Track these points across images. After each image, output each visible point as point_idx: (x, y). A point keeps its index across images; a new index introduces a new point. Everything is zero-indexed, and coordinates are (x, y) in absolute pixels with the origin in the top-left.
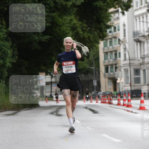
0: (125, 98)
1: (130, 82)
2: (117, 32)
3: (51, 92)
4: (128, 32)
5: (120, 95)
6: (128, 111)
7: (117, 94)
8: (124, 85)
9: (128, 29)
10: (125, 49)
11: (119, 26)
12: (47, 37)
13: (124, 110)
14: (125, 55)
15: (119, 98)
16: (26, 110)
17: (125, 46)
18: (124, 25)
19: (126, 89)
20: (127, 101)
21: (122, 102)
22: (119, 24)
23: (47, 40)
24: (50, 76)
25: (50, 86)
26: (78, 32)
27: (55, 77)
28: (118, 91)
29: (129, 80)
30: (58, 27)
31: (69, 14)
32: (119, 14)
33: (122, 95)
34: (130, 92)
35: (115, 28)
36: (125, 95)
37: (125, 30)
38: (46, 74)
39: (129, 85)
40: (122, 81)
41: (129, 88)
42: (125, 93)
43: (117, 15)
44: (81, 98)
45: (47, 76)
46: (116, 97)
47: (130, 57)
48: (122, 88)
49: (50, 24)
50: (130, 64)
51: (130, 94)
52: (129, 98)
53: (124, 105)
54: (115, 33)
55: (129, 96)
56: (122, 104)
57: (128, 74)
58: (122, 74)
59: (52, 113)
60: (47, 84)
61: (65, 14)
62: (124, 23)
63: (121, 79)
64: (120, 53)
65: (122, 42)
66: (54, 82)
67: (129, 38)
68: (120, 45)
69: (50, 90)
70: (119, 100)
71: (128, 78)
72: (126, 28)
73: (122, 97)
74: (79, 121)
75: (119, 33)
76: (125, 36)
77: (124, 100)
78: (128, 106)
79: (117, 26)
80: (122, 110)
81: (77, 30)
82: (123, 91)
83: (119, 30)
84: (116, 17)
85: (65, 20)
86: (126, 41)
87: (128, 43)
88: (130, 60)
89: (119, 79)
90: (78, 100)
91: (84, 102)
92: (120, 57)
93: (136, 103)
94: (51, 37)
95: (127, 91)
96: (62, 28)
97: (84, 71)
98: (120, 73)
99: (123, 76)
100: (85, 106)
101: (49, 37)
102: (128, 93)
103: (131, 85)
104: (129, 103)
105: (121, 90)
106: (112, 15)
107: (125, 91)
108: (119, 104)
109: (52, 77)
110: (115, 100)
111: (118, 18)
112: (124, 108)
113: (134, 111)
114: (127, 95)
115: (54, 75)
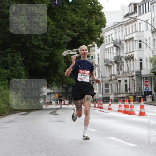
0: (99, 102)
1: (102, 92)
2: (94, 59)
3: (51, 99)
4: (101, 60)
5: (96, 101)
6: (101, 111)
7: (94, 100)
8: (98, 94)
9: (101, 58)
10: (99, 71)
11: (95, 56)
12: (48, 63)
13: (99, 110)
14: (99, 74)
15: (95, 102)
16: (35, 111)
17: (99, 69)
18: (98, 55)
19: (100, 97)
20: (100, 105)
21: (97, 105)
22: (95, 54)
23: (48, 65)
24: (50, 89)
25: (50, 95)
26: (68, 59)
27: (53, 89)
28: (94, 98)
29: (102, 91)
30: (56, 56)
31: (62, 48)
32: (95, 48)
33: (97, 101)
34: (102, 99)
35: (92, 57)
36: (99, 101)
37: (99, 58)
38: (48, 88)
39: (101, 94)
40: (97, 91)
41: (101, 96)
42: (99, 99)
43: (94, 48)
44: (70, 103)
45: (48, 89)
46: (93, 102)
47: (102, 76)
48: (97, 96)
49: (49, 55)
50: (102, 80)
51: (102, 100)
52: (102, 102)
53: (98, 107)
54: (92, 60)
55: (101, 101)
56: (97, 106)
57: (101, 87)
58: (97, 87)
59: (52, 113)
60: (48, 94)
61: (59, 48)
62: (98, 53)
63: (96, 91)
64: (95, 73)
65: (97, 66)
66: (52, 93)
67: (102, 63)
68: (96, 68)
69: (50, 98)
70: (95, 104)
71: (101, 89)
72: (100, 57)
73: (97, 102)
74: (69, 118)
75: (95, 60)
76: (99, 62)
77: (98, 104)
78: (101, 108)
79: (93, 55)
80: (97, 111)
81: (68, 58)
82: (98, 98)
83: (95, 58)
84: (93, 50)
85: (60, 52)
86: (99, 65)
87: (101, 67)
88: (102, 78)
89: (95, 90)
90: (68, 104)
91: (73, 105)
92: (95, 76)
93: (106, 105)
94: (50, 63)
95: (100, 98)
96: (57, 57)
97: (72, 85)
98: (96, 86)
99: (98, 88)
100: (73, 108)
101: (49, 63)
102: (101, 99)
103: (103, 94)
104: (102, 106)
105: (96, 98)
106: (91, 48)
107: (99, 98)
108: (95, 107)
109: (51, 89)
110: (92, 104)
111: (94, 50)
112: (98, 109)
113: (105, 111)
114: (100, 101)
115: (52, 88)
